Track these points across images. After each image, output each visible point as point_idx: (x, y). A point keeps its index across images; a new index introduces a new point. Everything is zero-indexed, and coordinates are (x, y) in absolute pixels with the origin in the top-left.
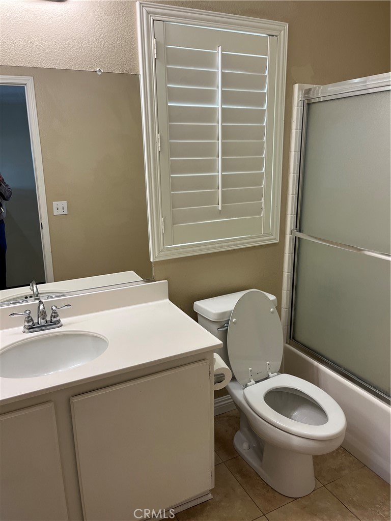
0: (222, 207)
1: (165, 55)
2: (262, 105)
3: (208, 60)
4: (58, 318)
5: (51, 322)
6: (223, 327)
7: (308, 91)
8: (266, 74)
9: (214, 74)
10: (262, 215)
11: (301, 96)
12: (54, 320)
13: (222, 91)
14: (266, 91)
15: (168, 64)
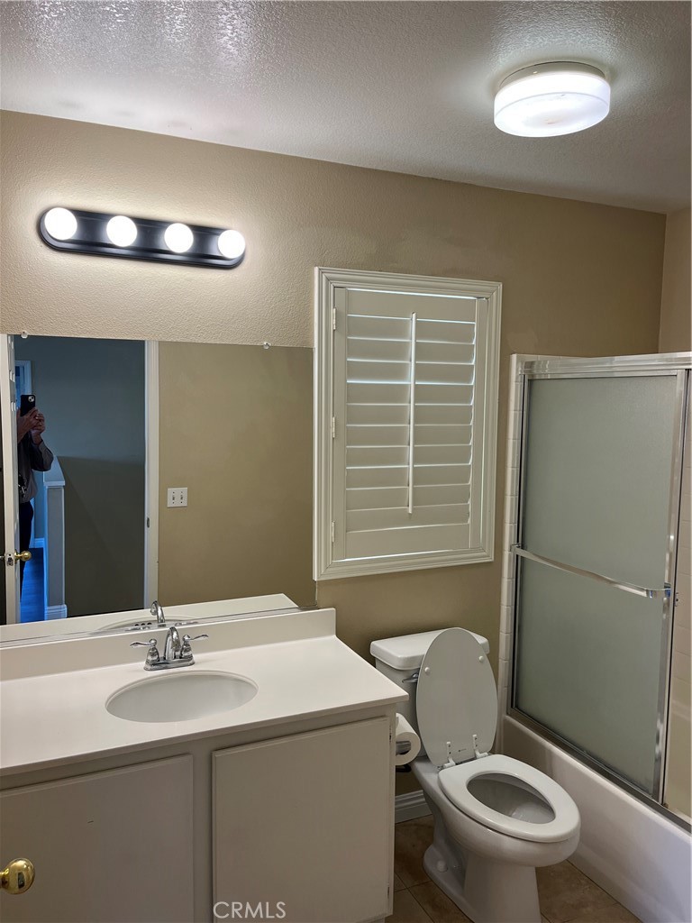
0: (413, 509)
1: (345, 325)
2: (469, 381)
3: (400, 329)
4: (190, 653)
5: (181, 658)
6: (411, 678)
7: (530, 365)
8: (474, 343)
9: (406, 345)
10: (469, 522)
11: (520, 369)
12: (185, 654)
13: (416, 365)
14: (473, 363)
15: (349, 335)
